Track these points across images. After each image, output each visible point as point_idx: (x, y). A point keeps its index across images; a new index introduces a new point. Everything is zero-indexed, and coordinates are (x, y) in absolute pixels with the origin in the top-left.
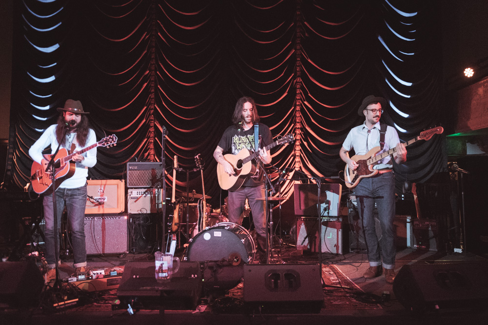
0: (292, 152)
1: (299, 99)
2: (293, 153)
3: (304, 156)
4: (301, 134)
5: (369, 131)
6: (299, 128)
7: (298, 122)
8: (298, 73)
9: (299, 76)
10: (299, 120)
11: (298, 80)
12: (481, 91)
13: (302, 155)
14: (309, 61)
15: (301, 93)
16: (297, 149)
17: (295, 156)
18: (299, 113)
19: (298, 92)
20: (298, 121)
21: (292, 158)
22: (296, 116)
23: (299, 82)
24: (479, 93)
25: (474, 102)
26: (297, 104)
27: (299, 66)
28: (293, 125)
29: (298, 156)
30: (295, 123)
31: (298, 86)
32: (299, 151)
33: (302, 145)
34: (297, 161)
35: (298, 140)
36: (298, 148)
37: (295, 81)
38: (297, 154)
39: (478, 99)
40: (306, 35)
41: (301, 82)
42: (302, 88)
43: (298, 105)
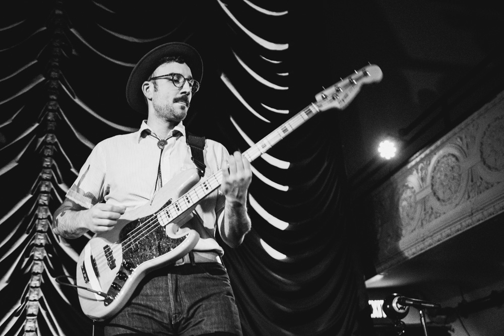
0: (15, 303)
1: (47, 180)
2: (19, 305)
3: (48, 315)
4: (45, 260)
5: (162, 143)
6: (41, 245)
7: (41, 232)
8: (51, 126)
9: (50, 132)
10: (44, 226)
11: (49, 139)
12: (413, 180)
13: (43, 312)
14: (77, 101)
15: (53, 165)
16: (31, 298)
17: (23, 316)
18: (46, 212)
19: (47, 163)
20: (40, 228)
21: (15, 319)
22: (36, 217)
23: (50, 144)
24: (410, 185)
25: (404, 204)
26: (43, 189)
27: (52, 111)
28: (25, 236)
29: (32, 315)
30: (33, 232)
31: (48, 152)
32: (37, 303)
33: (46, 287)
34: (27, 328)
35: (37, 274)
36: (35, 295)
37: (41, 140)
38: (30, 311)
39: (410, 197)
40: (74, 52)
41: (56, 144)
42: (57, 156)
43: (45, 192)
